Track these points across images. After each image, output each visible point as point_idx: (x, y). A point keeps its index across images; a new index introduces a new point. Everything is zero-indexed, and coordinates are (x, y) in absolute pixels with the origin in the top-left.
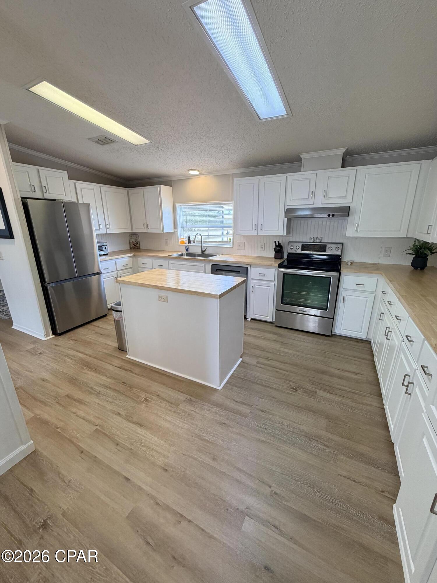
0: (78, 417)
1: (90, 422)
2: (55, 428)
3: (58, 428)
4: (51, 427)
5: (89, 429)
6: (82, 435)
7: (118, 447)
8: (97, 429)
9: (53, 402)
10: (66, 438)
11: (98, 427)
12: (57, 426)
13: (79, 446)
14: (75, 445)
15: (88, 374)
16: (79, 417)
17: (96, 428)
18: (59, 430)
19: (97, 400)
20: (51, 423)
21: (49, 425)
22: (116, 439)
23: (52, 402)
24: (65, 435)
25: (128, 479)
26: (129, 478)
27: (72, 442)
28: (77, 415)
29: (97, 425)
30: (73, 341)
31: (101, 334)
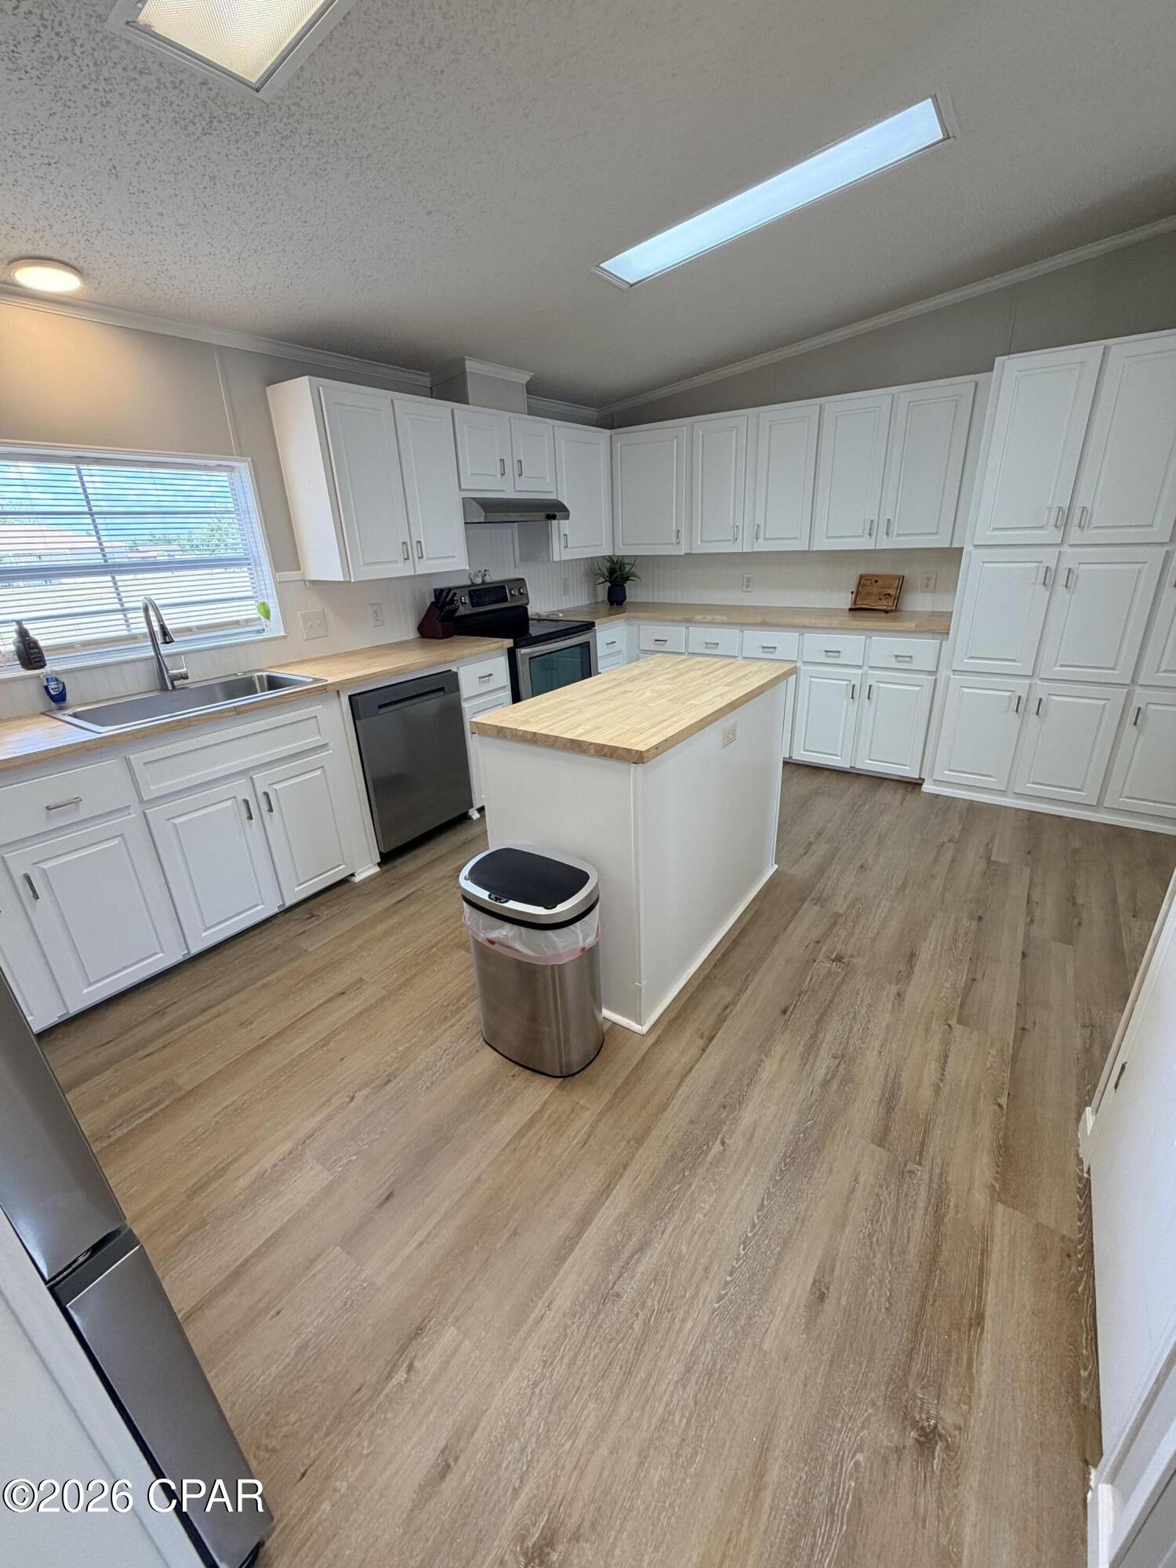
0: (946, 1073)
1: (946, 1043)
2: (1005, 1112)
3: (1000, 1106)
4: (1006, 1125)
5: (964, 1040)
6: (989, 1044)
7: (979, 976)
8: (959, 1022)
9: (923, 1174)
10: (1012, 1072)
11: (953, 1022)
12: (995, 1113)
13: (1014, 1040)
14: (1017, 1049)
15: (755, 1125)
16: (944, 1070)
17: (958, 1026)
18: (1003, 1101)
19: (871, 1057)
20: (998, 1134)
21: (1005, 1138)
22: (963, 985)
23: (926, 1177)
24: (1007, 1081)
25: (1024, 955)
26: (1021, 953)
27: (1014, 1059)
28: (942, 1080)
29: (949, 1025)
30: (411, 1352)
31: (390, 1196)
